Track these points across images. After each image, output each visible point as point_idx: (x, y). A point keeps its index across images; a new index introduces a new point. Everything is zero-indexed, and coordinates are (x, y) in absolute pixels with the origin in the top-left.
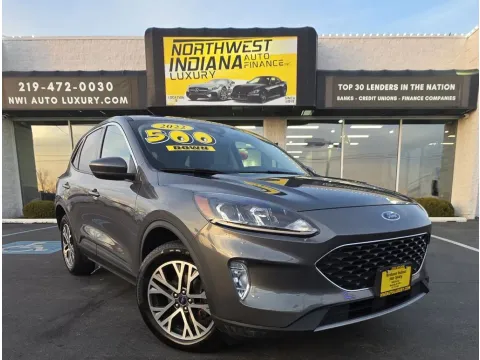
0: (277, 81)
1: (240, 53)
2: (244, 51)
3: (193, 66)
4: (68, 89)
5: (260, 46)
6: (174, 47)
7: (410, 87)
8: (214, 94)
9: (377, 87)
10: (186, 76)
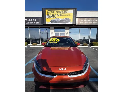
0: (69, 19)
1: (61, 13)
2: (62, 13)
3: (52, 16)
4: (27, 21)
5: (65, 12)
6: (48, 12)
7: (95, 20)
8: (56, 21)
9: (88, 20)
10: (50, 18)
